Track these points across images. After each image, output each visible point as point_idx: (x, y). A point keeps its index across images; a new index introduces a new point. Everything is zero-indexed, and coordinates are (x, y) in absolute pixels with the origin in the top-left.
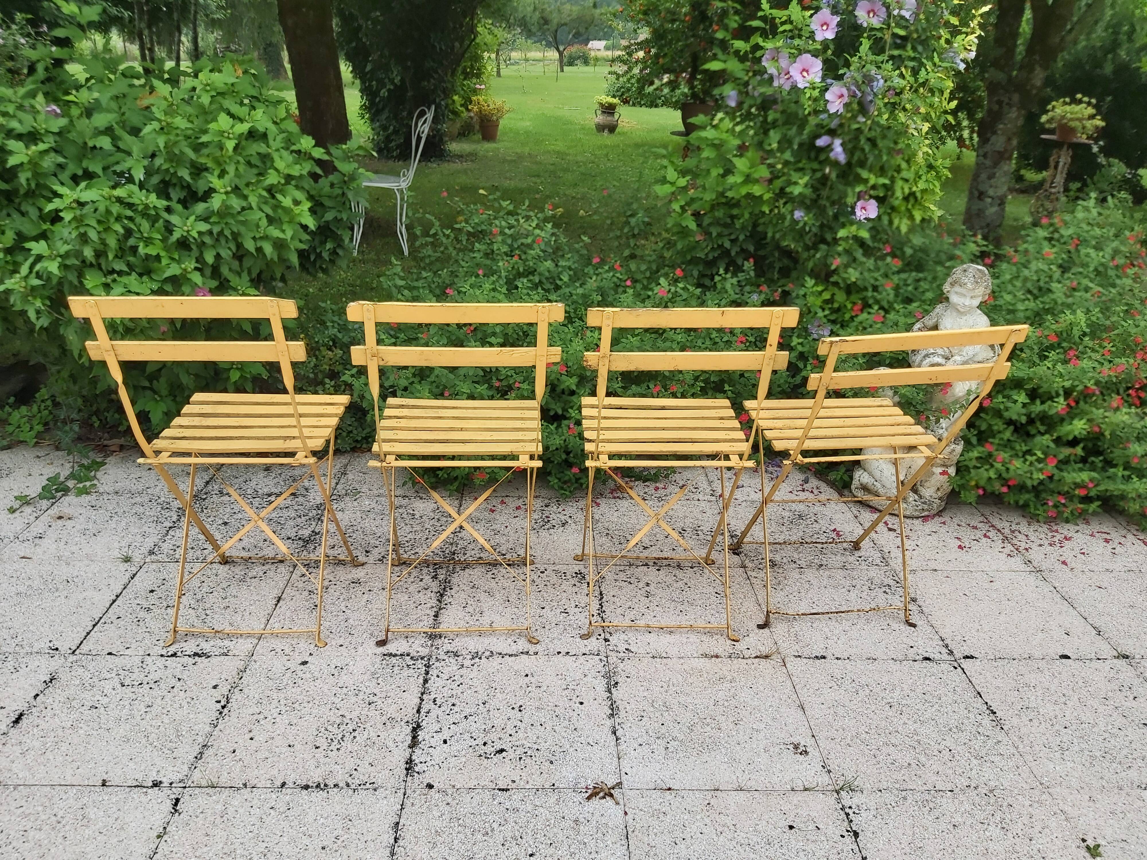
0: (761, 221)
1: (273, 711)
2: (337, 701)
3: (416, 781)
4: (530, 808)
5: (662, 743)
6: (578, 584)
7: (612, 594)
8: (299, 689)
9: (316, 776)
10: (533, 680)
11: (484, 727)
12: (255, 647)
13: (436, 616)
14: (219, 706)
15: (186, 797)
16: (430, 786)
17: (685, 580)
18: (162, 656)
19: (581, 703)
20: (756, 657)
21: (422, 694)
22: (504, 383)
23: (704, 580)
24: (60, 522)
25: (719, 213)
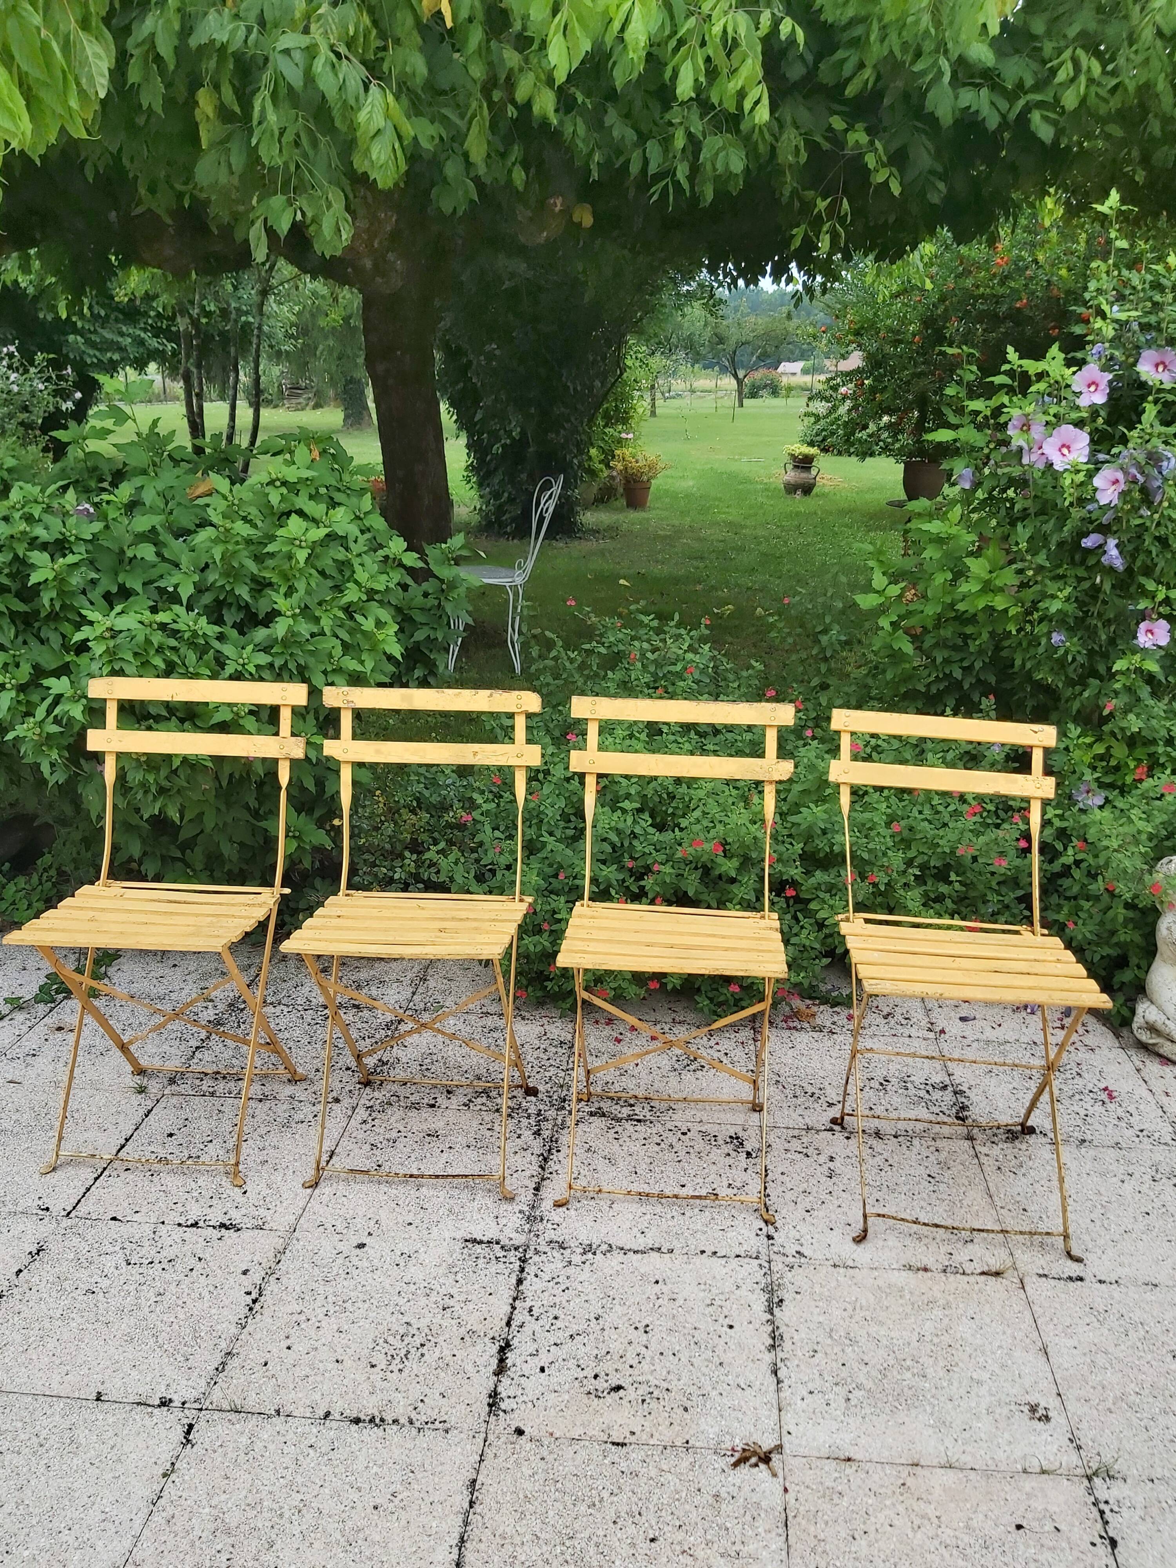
0: (1006, 643)
1: (318, 1311)
2: (401, 1301)
3: (502, 1422)
4: (653, 1473)
5: (841, 1391)
6: (734, 1154)
7: (780, 1170)
8: (353, 1282)
9: (369, 1407)
10: (665, 1289)
11: (596, 1352)
12: (298, 1220)
13: (537, 1189)
14: (249, 1299)
15: (203, 1423)
16: (520, 1432)
17: (885, 1155)
18: (179, 1225)
19: (731, 1327)
20: (983, 1273)
21: (515, 1299)
22: (640, 863)
23: (912, 1154)
24: (59, 1035)
25: (947, 632)
